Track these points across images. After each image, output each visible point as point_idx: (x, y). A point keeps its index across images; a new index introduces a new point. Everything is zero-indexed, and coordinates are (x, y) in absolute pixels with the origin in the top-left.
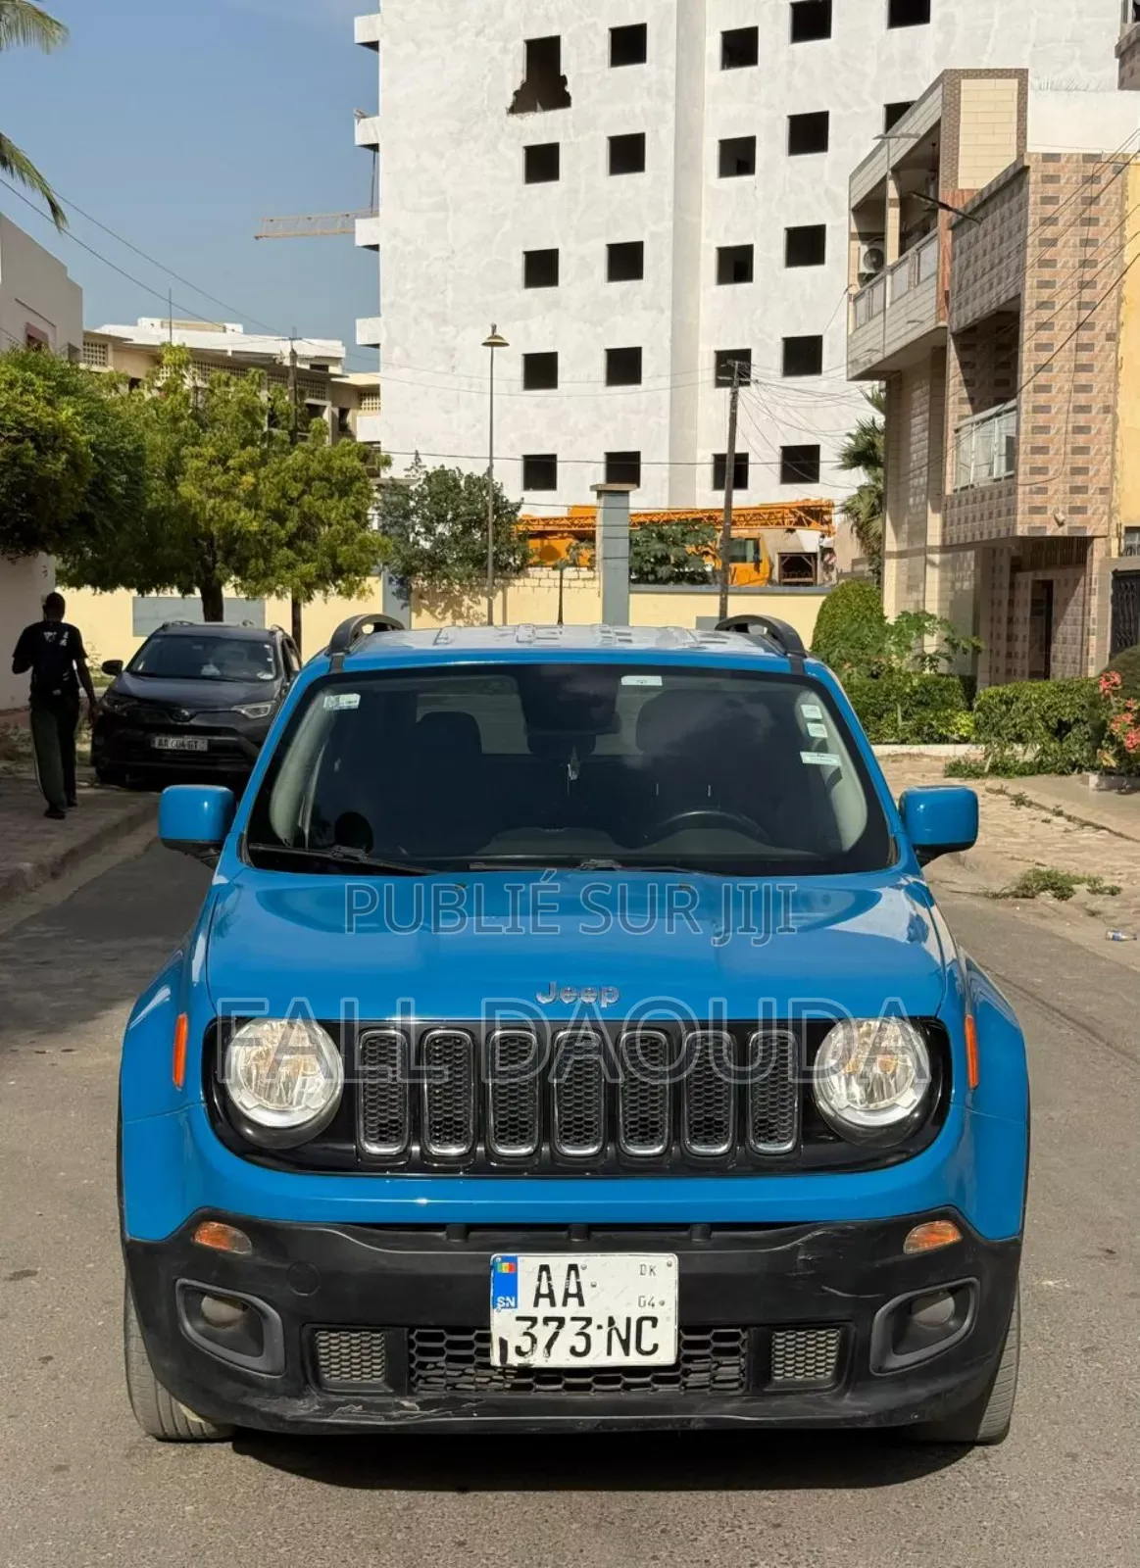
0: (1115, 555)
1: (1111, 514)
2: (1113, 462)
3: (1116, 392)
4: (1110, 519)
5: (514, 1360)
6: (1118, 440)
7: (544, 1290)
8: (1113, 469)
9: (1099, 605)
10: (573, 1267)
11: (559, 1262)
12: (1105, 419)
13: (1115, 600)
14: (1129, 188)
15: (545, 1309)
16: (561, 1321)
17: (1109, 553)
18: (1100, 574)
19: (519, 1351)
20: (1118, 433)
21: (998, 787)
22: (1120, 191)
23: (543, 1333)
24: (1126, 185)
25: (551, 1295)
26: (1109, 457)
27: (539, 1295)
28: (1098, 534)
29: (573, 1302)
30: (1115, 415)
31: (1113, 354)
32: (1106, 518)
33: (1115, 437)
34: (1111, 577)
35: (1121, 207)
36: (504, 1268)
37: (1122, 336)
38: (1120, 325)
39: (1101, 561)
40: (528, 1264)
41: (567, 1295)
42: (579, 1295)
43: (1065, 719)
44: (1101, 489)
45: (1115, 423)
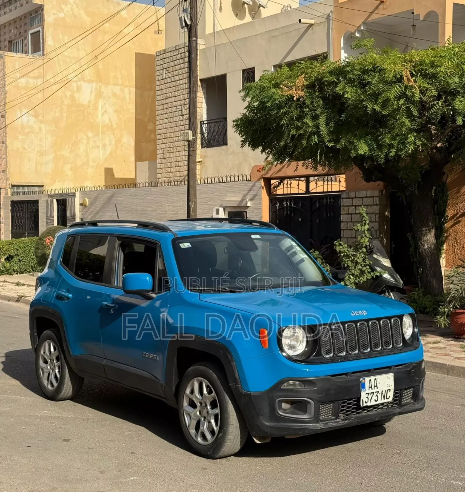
0: (9, 195)
1: (7, 179)
2: (6, 161)
3: (6, 136)
4: (6, 183)
5: (365, 405)
6: (7, 153)
7: (370, 386)
8: (6, 164)
9: (4, 213)
10: (375, 379)
11: (373, 378)
12: (3, 146)
13: (12, 211)
14: (6, 64)
15: (371, 391)
16: (373, 393)
17: (7, 194)
18: (4, 202)
19: (366, 403)
20: (7, 151)
21: (3, 280)
22: (3, 65)
23: (370, 397)
24: (5, 63)
25: (371, 387)
26: (5, 160)
27: (369, 387)
28: (2, 187)
29: (376, 388)
30: (6, 145)
31: (4, 123)
32: (5, 181)
33: (6, 152)
34: (10, 203)
35: (4, 71)
36: (363, 382)
37: (7, 116)
38: (6, 113)
39: (4, 197)
40: (367, 379)
41: (375, 386)
42: (377, 386)
43: (11, 255)
44: (3, 171)
45: (6, 147)
